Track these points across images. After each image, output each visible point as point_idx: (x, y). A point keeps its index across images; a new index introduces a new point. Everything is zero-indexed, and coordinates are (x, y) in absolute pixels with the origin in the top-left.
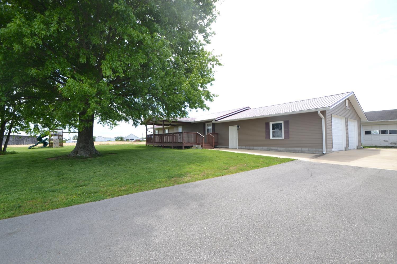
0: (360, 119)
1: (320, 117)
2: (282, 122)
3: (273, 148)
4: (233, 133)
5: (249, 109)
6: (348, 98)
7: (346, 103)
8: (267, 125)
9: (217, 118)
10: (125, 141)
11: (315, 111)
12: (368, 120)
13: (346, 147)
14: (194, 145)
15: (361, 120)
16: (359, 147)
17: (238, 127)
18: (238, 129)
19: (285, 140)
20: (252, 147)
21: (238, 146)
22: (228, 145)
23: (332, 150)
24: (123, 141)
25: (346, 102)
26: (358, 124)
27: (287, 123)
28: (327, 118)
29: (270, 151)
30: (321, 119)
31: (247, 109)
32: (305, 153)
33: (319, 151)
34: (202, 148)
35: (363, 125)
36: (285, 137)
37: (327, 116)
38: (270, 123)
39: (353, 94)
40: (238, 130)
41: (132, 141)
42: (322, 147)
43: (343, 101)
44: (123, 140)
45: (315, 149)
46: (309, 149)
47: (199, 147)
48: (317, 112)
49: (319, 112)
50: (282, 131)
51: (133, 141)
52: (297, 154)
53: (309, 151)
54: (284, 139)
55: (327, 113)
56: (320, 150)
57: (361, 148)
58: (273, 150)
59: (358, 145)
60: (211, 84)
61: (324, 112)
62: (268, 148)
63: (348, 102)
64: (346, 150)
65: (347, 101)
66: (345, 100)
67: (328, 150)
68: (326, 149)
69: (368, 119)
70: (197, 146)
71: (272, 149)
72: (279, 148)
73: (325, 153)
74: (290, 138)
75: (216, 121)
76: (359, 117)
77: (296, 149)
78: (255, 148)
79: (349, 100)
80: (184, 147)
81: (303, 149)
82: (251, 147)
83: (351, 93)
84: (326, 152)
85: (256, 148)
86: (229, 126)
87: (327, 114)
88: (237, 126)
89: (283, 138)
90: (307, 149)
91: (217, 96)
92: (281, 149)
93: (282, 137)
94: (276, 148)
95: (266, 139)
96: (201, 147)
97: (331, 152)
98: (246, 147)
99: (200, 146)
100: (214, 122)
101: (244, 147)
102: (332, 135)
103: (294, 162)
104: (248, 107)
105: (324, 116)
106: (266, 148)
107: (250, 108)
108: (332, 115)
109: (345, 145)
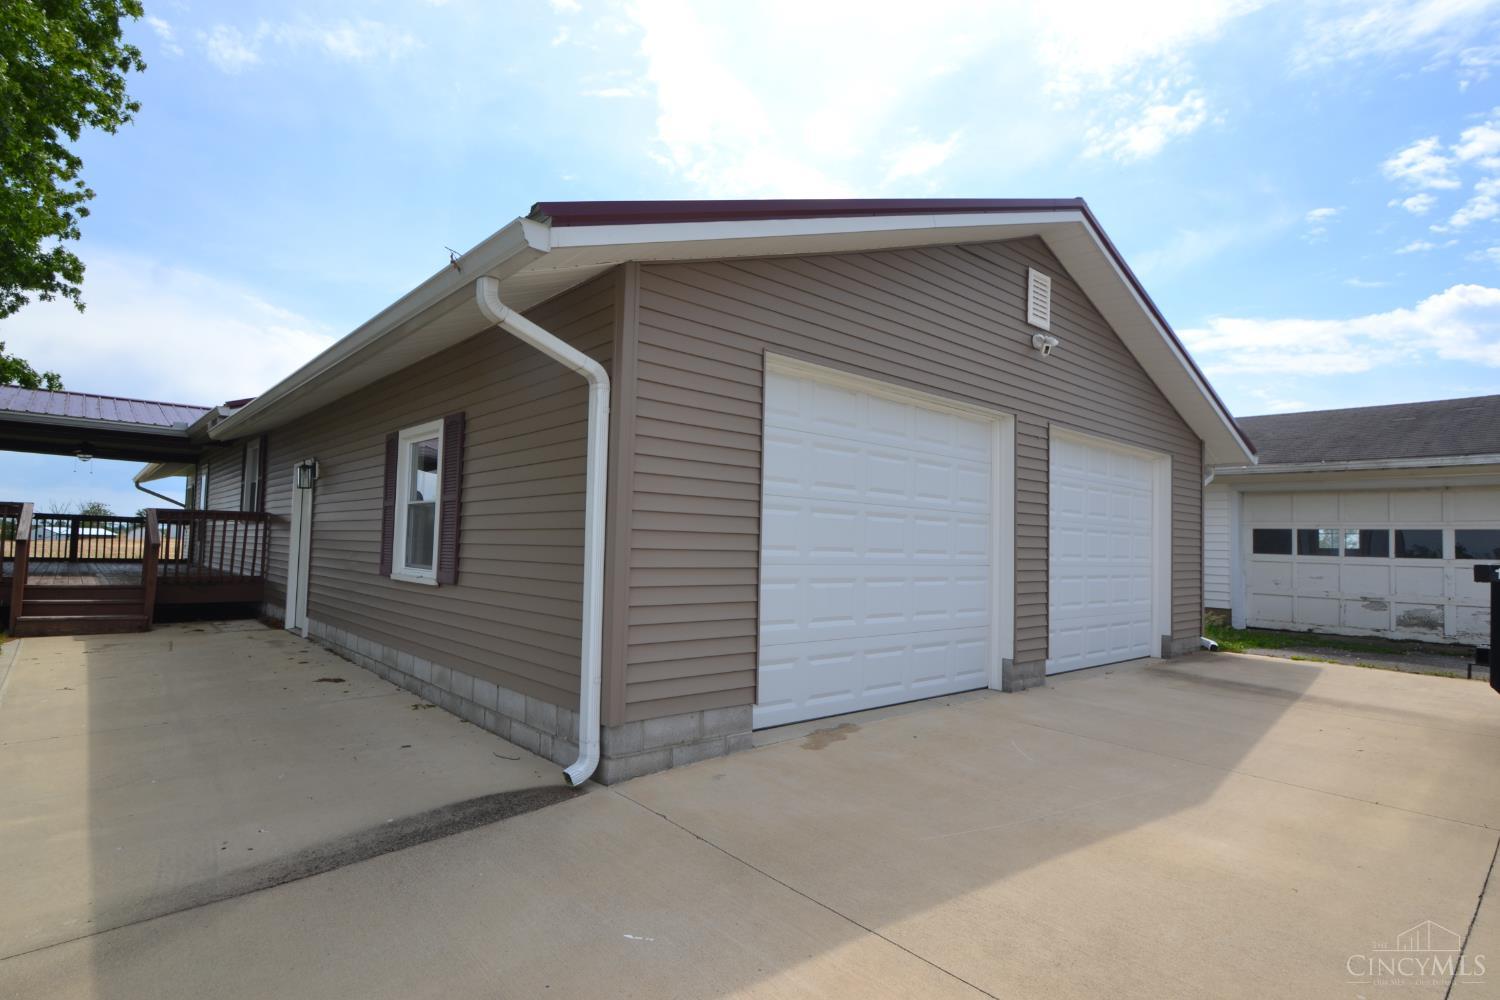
0: (1201, 443)
2: (440, 430)
3: (400, 658)
8: (393, 455)
12: (1255, 459)
13: (1015, 662)
15: (1212, 457)
16: (1176, 647)
17: (314, 467)
18: (314, 489)
19: (441, 590)
20: (343, 636)
21: (308, 615)
25: (1027, 289)
26: (1174, 478)
27: (456, 433)
35: (1243, 493)
36: (439, 567)
40: (313, 495)
45: (553, 712)
53: (527, 721)
54: (439, 581)
59: (1169, 633)
63: (1055, 292)
64: (1011, 685)
65: (1041, 279)
68: (609, 723)
69: (1253, 452)
71: (397, 667)
74: (460, 579)
76: (1195, 435)
77: (479, 688)
81: (506, 699)
82: (339, 634)
89: (434, 576)
90: (520, 703)
101: (324, 631)
108: (768, 365)
109: (1001, 645)
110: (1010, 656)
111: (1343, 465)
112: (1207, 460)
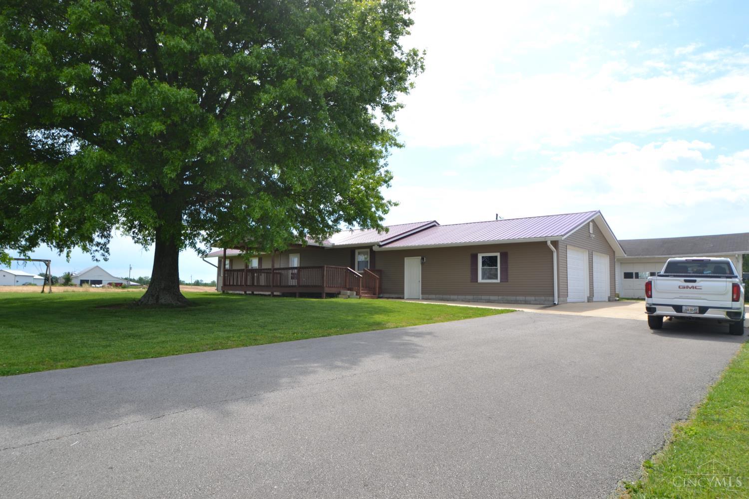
0: (614, 252)
1: (550, 249)
2: (498, 254)
3: (483, 297)
4: (413, 271)
5: (437, 225)
6: (593, 220)
7: (589, 228)
8: (474, 258)
9: (382, 242)
10: (75, 285)
11: (543, 240)
12: (626, 255)
13: (590, 297)
14: (343, 292)
15: (616, 255)
16: (611, 299)
17: (423, 259)
18: (422, 264)
19: (502, 283)
20: (448, 297)
21: (422, 294)
22: (403, 293)
23: (567, 300)
24: (72, 285)
25: (589, 226)
26: (610, 261)
27: (504, 256)
28: (560, 251)
29: (477, 302)
30: (552, 252)
31: (433, 225)
32: (530, 304)
33: (549, 301)
34: (358, 297)
35: (621, 263)
36: (501, 279)
37: (560, 248)
38: (479, 254)
39: (599, 213)
40: (422, 266)
41: (97, 285)
42: (553, 295)
43: (585, 225)
44: (70, 283)
45: (543, 298)
46: (537, 298)
47: (353, 294)
48: (546, 242)
49: (549, 243)
50: (497, 269)
51: (101, 285)
52: (519, 305)
53: (535, 300)
54: (501, 281)
55: (560, 243)
56: (551, 298)
57: (616, 300)
58: (484, 301)
59: (609, 296)
60: (388, 185)
61: (555, 243)
62: (475, 297)
63: (593, 226)
64: (588, 302)
65: (591, 224)
66: (589, 223)
67: (561, 299)
68: (558, 297)
69: (625, 253)
70: (349, 292)
71: (481, 299)
72: (492, 298)
73: (556, 303)
74: (509, 281)
75: (380, 246)
76: (613, 250)
77: (518, 298)
78: (452, 297)
79: (595, 222)
80: (325, 295)
81: (528, 298)
82: (445, 297)
83: (596, 214)
84: (558, 301)
85: (455, 297)
86: (406, 257)
87: (560, 245)
88: (420, 257)
89: (498, 281)
90: (533, 298)
91: (396, 205)
92: (495, 298)
93: (497, 278)
94: (487, 297)
95: (471, 282)
96: (357, 295)
97: (565, 302)
98: (437, 296)
99: (355, 293)
100: (375, 248)
101: (434, 296)
102: (567, 278)
103: (515, 313)
104: (435, 221)
105: (556, 249)
106: (471, 297)
107: (439, 224)
108: (568, 247)
109: (587, 294)
110: (589, 296)
111: (645, 257)
112: (616, 256)
